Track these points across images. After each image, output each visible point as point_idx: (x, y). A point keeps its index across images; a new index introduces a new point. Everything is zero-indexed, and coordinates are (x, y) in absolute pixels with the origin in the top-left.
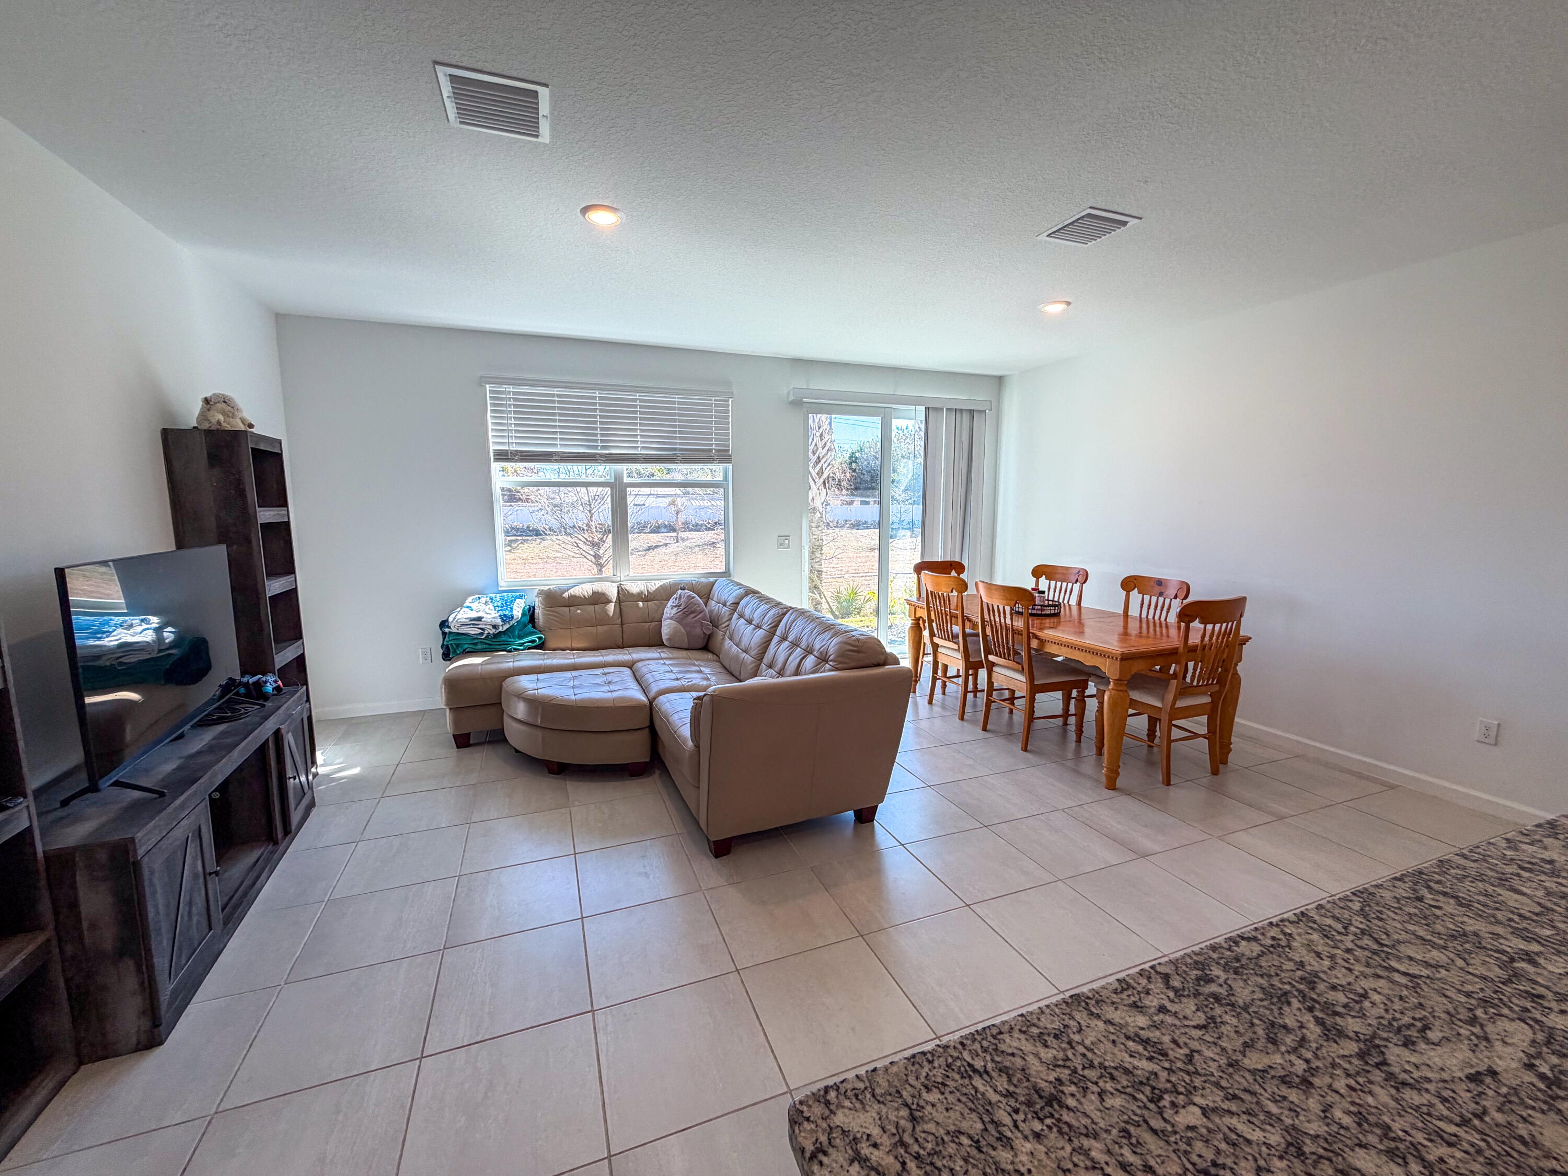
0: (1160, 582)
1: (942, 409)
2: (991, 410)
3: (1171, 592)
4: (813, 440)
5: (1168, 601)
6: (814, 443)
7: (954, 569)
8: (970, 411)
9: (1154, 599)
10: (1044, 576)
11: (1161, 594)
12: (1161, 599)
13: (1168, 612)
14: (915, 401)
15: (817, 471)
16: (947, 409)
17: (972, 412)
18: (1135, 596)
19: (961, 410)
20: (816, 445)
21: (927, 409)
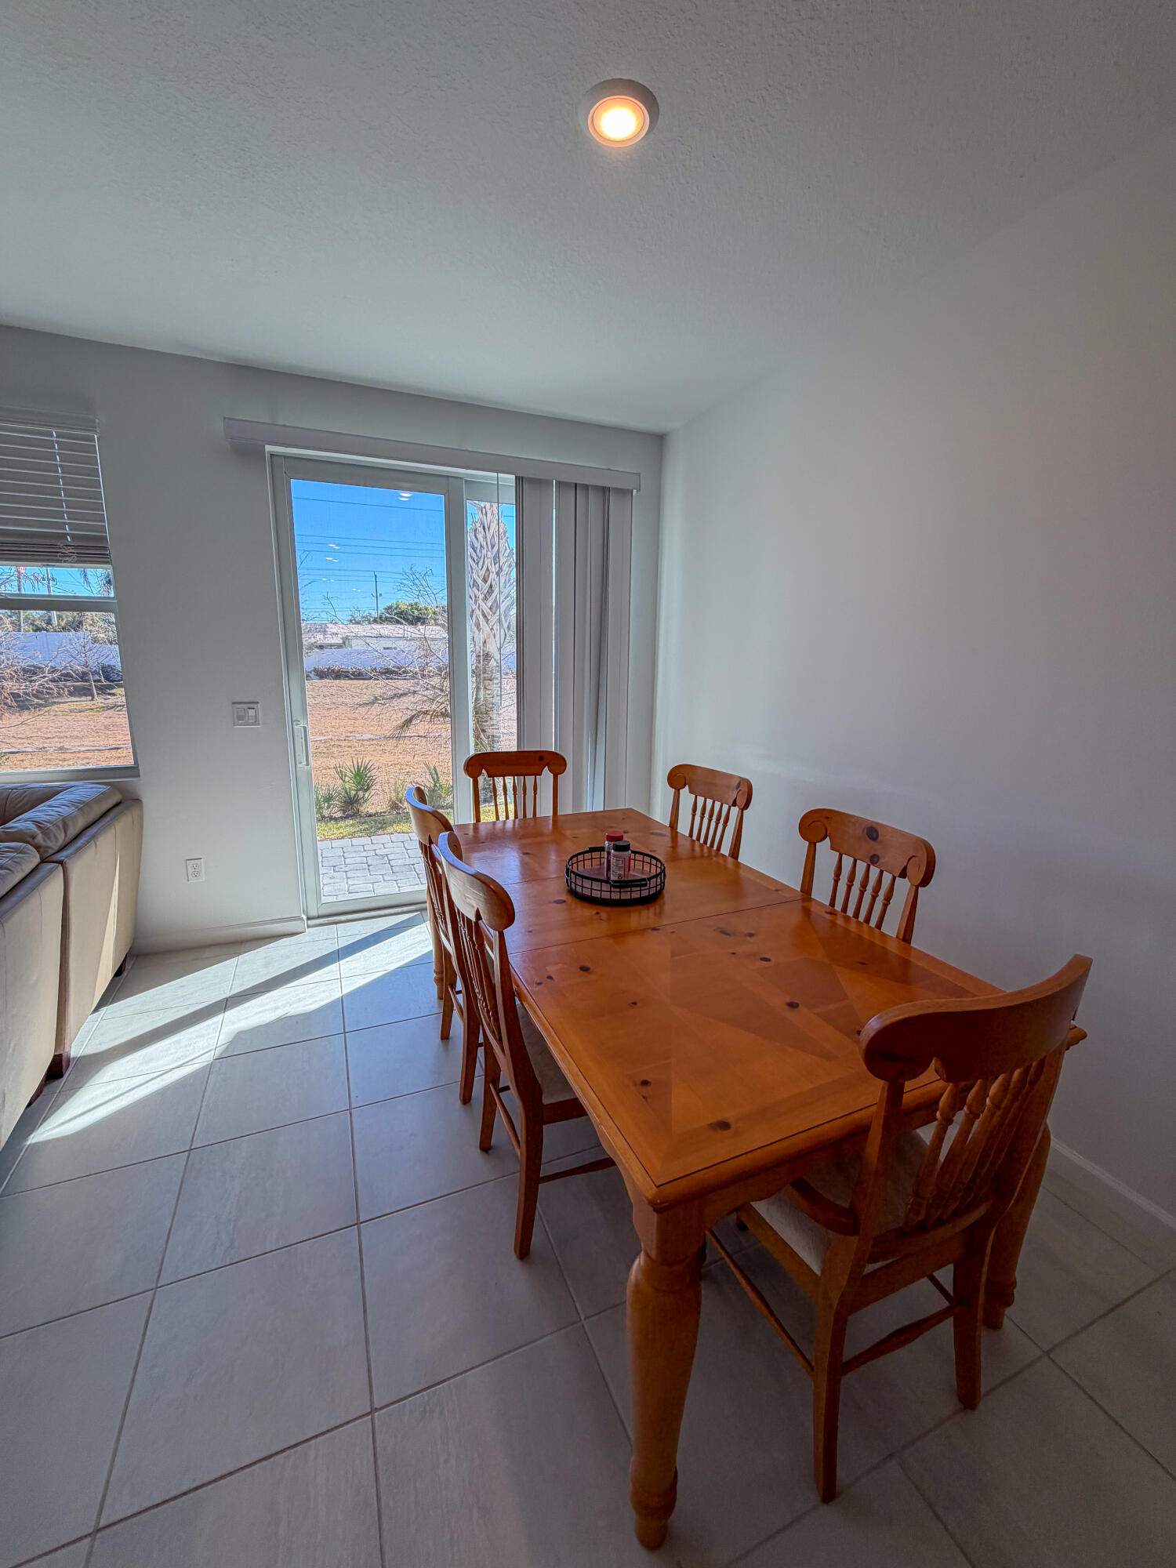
0: (873, 832)
1: (549, 483)
2: (639, 490)
3: (895, 859)
4: (484, 562)
5: (887, 878)
6: (485, 568)
7: (547, 765)
8: (604, 488)
9: (861, 866)
10: (687, 787)
11: (873, 860)
12: (874, 872)
13: (885, 906)
14: (498, 464)
15: (489, 605)
16: (559, 483)
17: (604, 491)
18: (825, 853)
19: (586, 487)
20: (488, 569)
21: (519, 480)
